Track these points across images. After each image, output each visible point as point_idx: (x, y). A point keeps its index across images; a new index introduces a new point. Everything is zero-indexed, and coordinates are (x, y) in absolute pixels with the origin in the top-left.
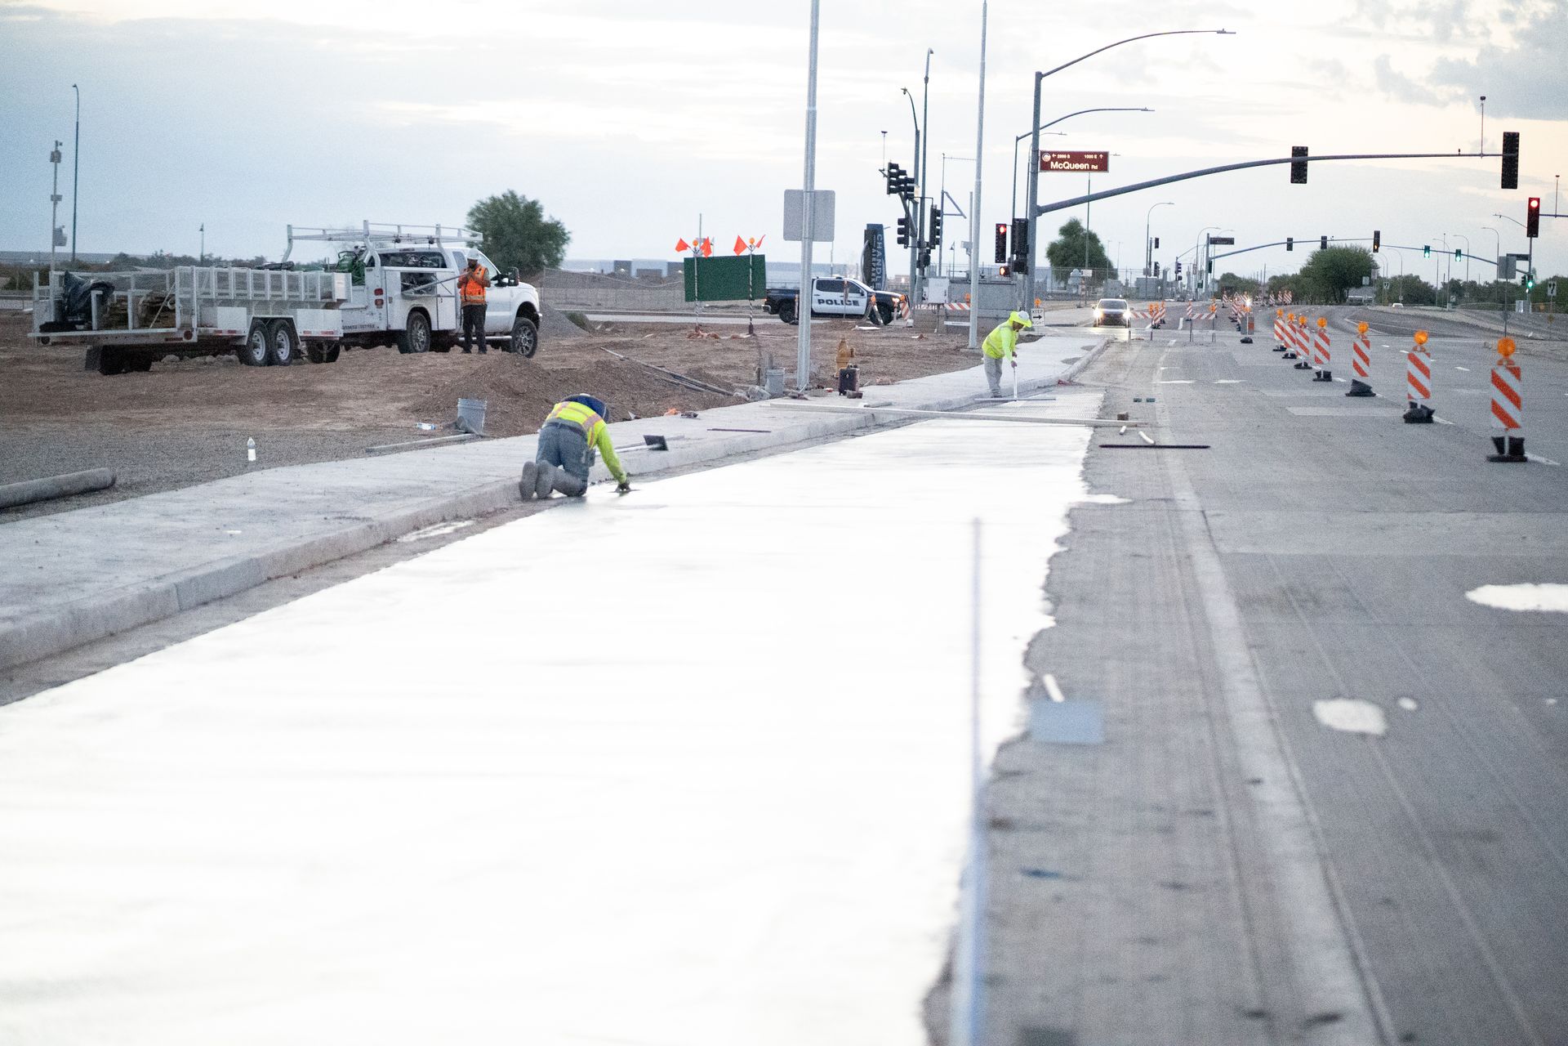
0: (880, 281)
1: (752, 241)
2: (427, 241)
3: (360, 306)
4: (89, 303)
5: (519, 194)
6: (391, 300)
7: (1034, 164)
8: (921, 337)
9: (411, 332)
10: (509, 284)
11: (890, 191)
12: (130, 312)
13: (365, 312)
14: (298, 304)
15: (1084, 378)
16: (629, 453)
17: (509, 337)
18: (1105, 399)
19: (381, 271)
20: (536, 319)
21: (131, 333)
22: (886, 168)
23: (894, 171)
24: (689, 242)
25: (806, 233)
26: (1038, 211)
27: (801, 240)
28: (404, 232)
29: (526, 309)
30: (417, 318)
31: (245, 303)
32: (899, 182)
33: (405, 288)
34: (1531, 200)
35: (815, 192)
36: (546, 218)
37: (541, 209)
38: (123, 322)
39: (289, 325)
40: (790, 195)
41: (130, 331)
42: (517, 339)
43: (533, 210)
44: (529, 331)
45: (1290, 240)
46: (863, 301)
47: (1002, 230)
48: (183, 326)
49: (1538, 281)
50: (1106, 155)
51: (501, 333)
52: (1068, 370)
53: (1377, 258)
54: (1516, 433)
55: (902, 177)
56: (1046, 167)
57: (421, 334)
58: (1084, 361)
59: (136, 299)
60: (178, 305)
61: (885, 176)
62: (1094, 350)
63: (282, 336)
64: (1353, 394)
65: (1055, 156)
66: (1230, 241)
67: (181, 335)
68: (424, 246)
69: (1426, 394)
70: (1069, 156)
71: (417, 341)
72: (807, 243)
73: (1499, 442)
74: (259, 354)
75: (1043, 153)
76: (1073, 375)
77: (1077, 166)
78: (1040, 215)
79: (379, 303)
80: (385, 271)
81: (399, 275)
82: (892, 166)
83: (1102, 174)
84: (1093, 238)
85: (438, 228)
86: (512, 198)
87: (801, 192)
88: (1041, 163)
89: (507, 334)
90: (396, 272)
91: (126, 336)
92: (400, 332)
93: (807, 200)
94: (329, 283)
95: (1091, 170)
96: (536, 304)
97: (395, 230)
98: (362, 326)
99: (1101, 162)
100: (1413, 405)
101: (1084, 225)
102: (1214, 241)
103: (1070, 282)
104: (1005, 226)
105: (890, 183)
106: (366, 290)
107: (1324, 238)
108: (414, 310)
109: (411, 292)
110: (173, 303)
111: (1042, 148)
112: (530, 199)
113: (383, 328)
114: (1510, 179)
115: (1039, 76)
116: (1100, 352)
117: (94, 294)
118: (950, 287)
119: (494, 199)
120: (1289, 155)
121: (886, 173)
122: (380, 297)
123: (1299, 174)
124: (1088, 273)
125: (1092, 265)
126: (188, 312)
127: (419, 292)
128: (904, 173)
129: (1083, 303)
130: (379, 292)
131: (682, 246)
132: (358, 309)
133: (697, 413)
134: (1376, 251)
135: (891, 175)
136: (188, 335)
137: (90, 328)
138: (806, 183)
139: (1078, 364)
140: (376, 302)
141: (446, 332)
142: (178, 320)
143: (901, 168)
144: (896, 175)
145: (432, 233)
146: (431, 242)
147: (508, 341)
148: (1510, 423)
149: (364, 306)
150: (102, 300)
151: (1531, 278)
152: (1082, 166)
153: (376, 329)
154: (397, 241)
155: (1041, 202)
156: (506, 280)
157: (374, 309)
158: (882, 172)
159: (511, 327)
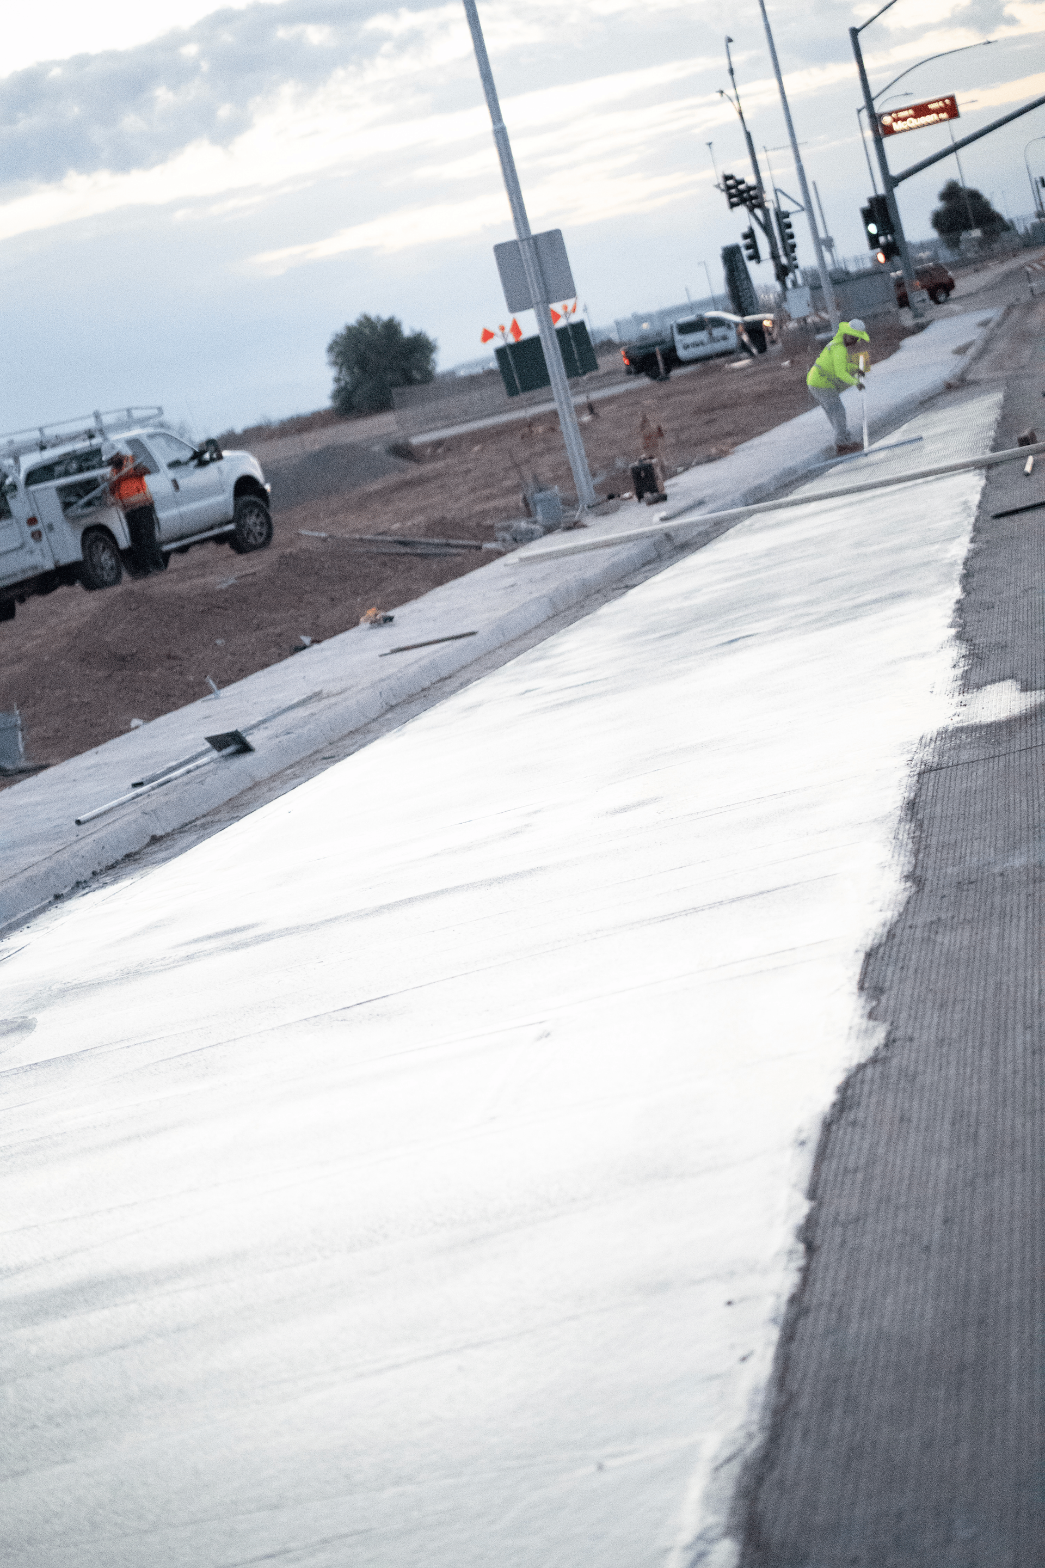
0: (752, 304)
2: (86, 436)
3: (11, 546)
5: (373, 315)
6: (51, 527)
7: (876, 131)
8: (792, 362)
9: (91, 560)
10: (212, 460)
11: (732, 205)
13: (21, 553)
15: (982, 371)
16: (174, 783)
17: (231, 527)
18: (1007, 398)
19: (27, 493)
20: (262, 493)
22: (721, 181)
23: (730, 182)
24: (494, 328)
25: (536, 293)
26: (892, 182)
27: (532, 307)
28: (50, 432)
29: (245, 485)
30: (97, 539)
32: (741, 193)
33: (66, 506)
35: (536, 238)
36: (407, 331)
37: (399, 324)
40: (501, 251)
42: (244, 526)
43: (391, 327)
44: (256, 511)
46: (732, 335)
50: (952, 99)
51: (221, 524)
52: (958, 363)
55: (742, 187)
56: (889, 131)
57: (106, 559)
58: (980, 343)
61: (723, 190)
62: (992, 325)
65: (896, 116)
68: (81, 446)
70: (911, 112)
71: (103, 568)
72: (541, 309)
75: (881, 116)
76: (965, 372)
77: (924, 120)
78: (897, 185)
79: (37, 536)
80: (33, 492)
81: (54, 494)
82: (727, 178)
83: (954, 122)
84: (975, 196)
85: (97, 416)
86: (367, 322)
87: (515, 243)
88: (883, 127)
89: (229, 522)
90: (49, 489)
92: (74, 565)
93: (526, 252)
95: (940, 120)
96: (258, 474)
97: (36, 435)
98: (23, 571)
99: (950, 108)
101: (961, 184)
103: (962, 247)
105: (731, 196)
106: (15, 524)
108: (87, 532)
109: (76, 510)
111: (879, 110)
112: (385, 317)
113: (49, 565)
115: (855, 32)
116: (999, 325)
118: (813, 297)
119: (350, 329)
121: (722, 186)
122: (34, 528)
124: (976, 233)
125: (979, 224)
127: (89, 504)
128: (742, 182)
129: (979, 265)
130: (32, 521)
131: (487, 336)
132: (13, 550)
133: (390, 613)
135: (729, 188)
138: (518, 229)
139: (972, 351)
140: (33, 535)
143: (738, 177)
144: (735, 186)
145: (90, 424)
146: (91, 437)
147: (231, 533)
149: (16, 544)
152: (930, 118)
153: (40, 571)
154: (43, 448)
155: (894, 171)
156: (207, 456)
157: (31, 542)
158: (718, 186)
159: (231, 513)
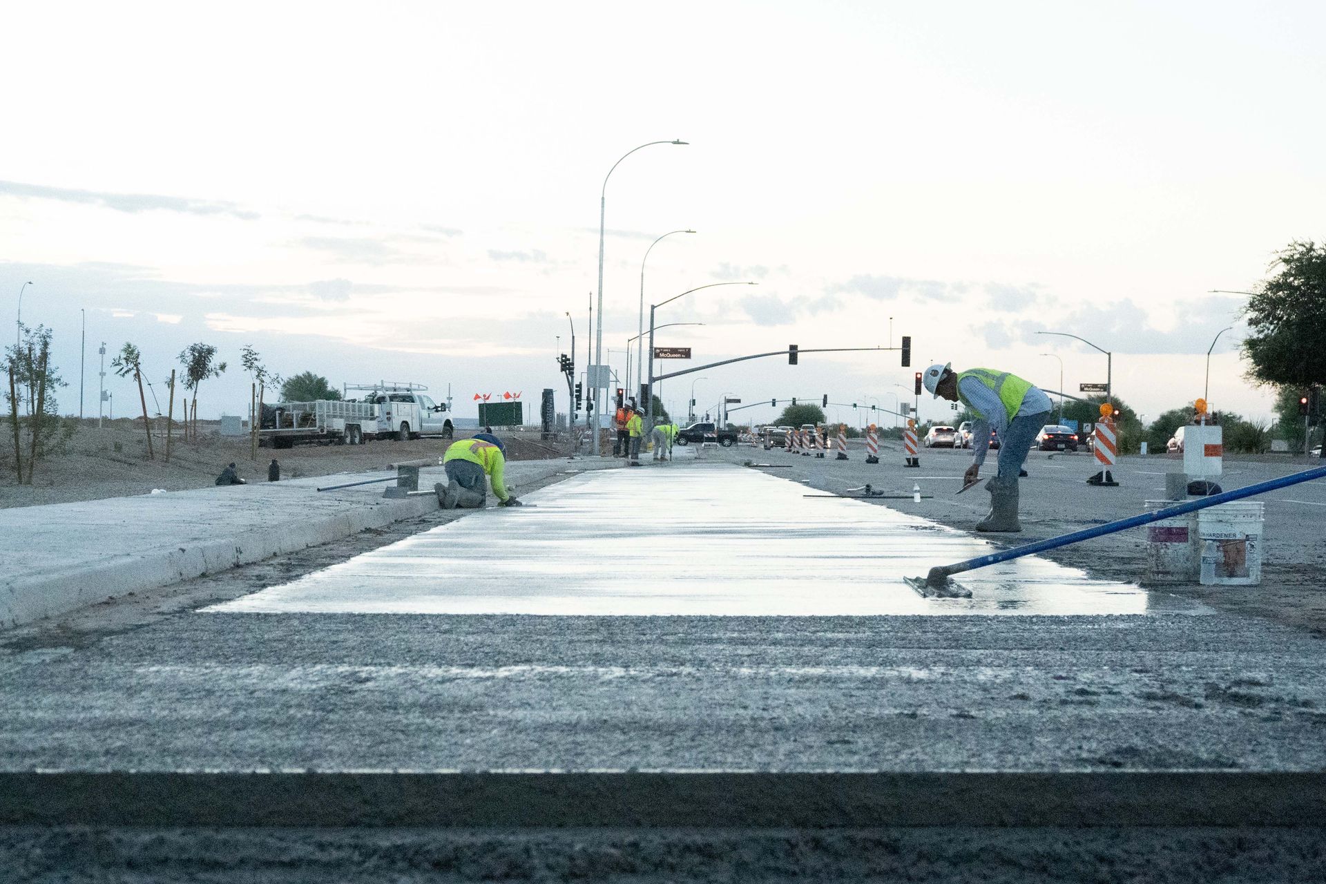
1: (515, 395)
2: (407, 390)
4: (275, 417)
6: (394, 418)
7: (651, 355)
9: (402, 432)
10: (440, 411)
11: (563, 370)
12: (294, 420)
14: (360, 418)
19: (390, 404)
20: (452, 428)
21: (295, 430)
22: (560, 354)
23: (563, 357)
26: (652, 380)
28: (398, 386)
30: (404, 426)
31: (341, 417)
32: (566, 364)
34: (917, 374)
35: (601, 367)
38: (291, 425)
39: (358, 427)
41: (295, 429)
42: (445, 436)
43: (322, 383)
44: (449, 433)
45: (774, 400)
47: (621, 392)
48: (320, 427)
49: (921, 425)
50: (690, 349)
51: (439, 434)
53: (825, 411)
54: (915, 456)
56: (657, 356)
57: (405, 433)
59: (297, 415)
60: (317, 417)
61: (560, 362)
63: (356, 433)
64: (838, 458)
65: (662, 350)
66: (739, 401)
67: (319, 430)
68: (405, 393)
69: (875, 451)
70: (670, 350)
71: (404, 437)
73: (908, 460)
74: (348, 440)
75: (656, 349)
77: (674, 355)
78: (654, 382)
82: (562, 354)
83: (687, 361)
85: (410, 385)
88: (656, 353)
89: (441, 434)
91: (292, 431)
92: (397, 432)
94: (372, 409)
95: (681, 357)
96: (452, 420)
97: (393, 385)
99: (686, 353)
100: (870, 456)
102: (729, 401)
104: (622, 390)
105: (562, 366)
107: (794, 399)
108: (403, 422)
110: (315, 416)
111: (655, 346)
113: (391, 430)
114: (906, 362)
115: (653, 307)
117: (277, 412)
120: (788, 349)
121: (560, 358)
122: (390, 416)
123: (793, 360)
126: (322, 421)
128: (569, 360)
130: (389, 413)
131: (477, 397)
132: (383, 421)
134: (824, 406)
135: (562, 360)
136: (322, 431)
137: (275, 428)
140: (389, 418)
141: (415, 433)
142: (318, 424)
143: (566, 356)
144: (565, 361)
145: (408, 386)
147: (441, 437)
148: (913, 452)
150: (280, 415)
151: (917, 422)
152: (676, 355)
153: (389, 431)
154: (395, 390)
155: (655, 375)
156: (440, 409)
157: (386, 421)
158: (558, 358)
159: (441, 432)
